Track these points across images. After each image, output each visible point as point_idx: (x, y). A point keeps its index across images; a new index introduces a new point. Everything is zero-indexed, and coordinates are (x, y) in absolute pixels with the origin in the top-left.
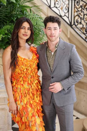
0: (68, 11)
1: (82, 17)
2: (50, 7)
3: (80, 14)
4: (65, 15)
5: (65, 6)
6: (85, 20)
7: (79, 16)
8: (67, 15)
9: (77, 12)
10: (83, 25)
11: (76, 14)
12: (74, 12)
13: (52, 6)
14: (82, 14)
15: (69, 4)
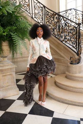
0: (43, 20)
1: (51, 22)
2: (32, 17)
3: (49, 21)
4: (41, 22)
5: (41, 17)
6: (52, 23)
7: (49, 22)
8: (42, 21)
9: (47, 20)
10: (51, 27)
11: (47, 21)
12: (46, 20)
13: (34, 17)
14: (50, 20)
15: (43, 16)
